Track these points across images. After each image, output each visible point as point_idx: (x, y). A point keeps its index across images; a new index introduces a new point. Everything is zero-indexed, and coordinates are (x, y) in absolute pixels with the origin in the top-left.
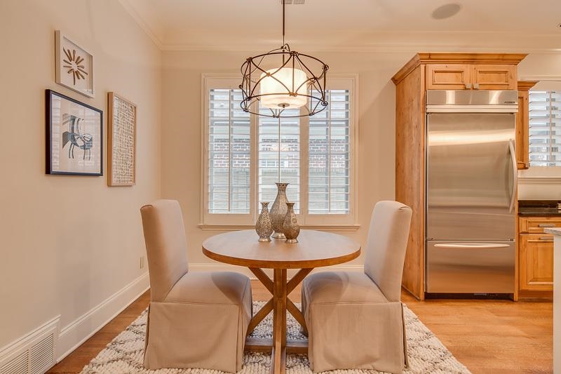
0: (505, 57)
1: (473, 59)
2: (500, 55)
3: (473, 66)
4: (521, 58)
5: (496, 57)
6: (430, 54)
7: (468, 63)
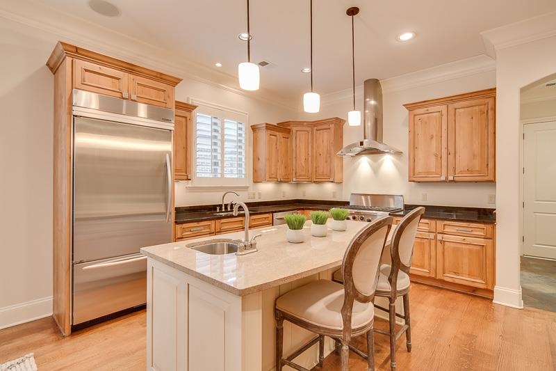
0: (163, 77)
1: (131, 69)
2: (158, 73)
3: (132, 76)
4: (176, 81)
5: (155, 74)
6: (77, 48)
7: (126, 71)
